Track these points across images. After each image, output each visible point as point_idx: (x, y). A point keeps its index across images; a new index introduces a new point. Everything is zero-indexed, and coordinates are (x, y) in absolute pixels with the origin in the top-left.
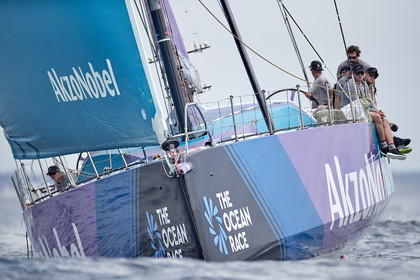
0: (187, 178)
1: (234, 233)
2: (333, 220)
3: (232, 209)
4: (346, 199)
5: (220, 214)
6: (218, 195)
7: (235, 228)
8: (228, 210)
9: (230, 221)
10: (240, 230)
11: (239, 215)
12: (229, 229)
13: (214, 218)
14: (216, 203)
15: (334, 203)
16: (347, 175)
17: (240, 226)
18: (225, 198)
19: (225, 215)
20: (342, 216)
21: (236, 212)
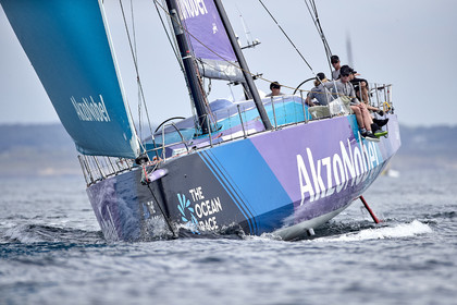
0: (163, 180)
1: (204, 219)
2: (303, 198)
3: (204, 200)
4: (318, 179)
5: (192, 206)
6: (191, 191)
7: (206, 214)
8: (199, 202)
9: (202, 210)
10: (211, 216)
11: (210, 204)
12: (200, 216)
13: (186, 209)
14: (189, 197)
15: (305, 184)
16: (319, 162)
17: (211, 213)
18: (198, 193)
19: (197, 206)
20: (312, 194)
21: (208, 202)
